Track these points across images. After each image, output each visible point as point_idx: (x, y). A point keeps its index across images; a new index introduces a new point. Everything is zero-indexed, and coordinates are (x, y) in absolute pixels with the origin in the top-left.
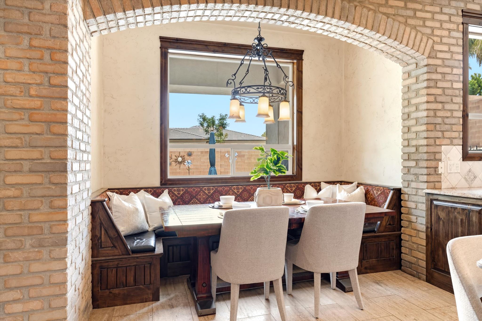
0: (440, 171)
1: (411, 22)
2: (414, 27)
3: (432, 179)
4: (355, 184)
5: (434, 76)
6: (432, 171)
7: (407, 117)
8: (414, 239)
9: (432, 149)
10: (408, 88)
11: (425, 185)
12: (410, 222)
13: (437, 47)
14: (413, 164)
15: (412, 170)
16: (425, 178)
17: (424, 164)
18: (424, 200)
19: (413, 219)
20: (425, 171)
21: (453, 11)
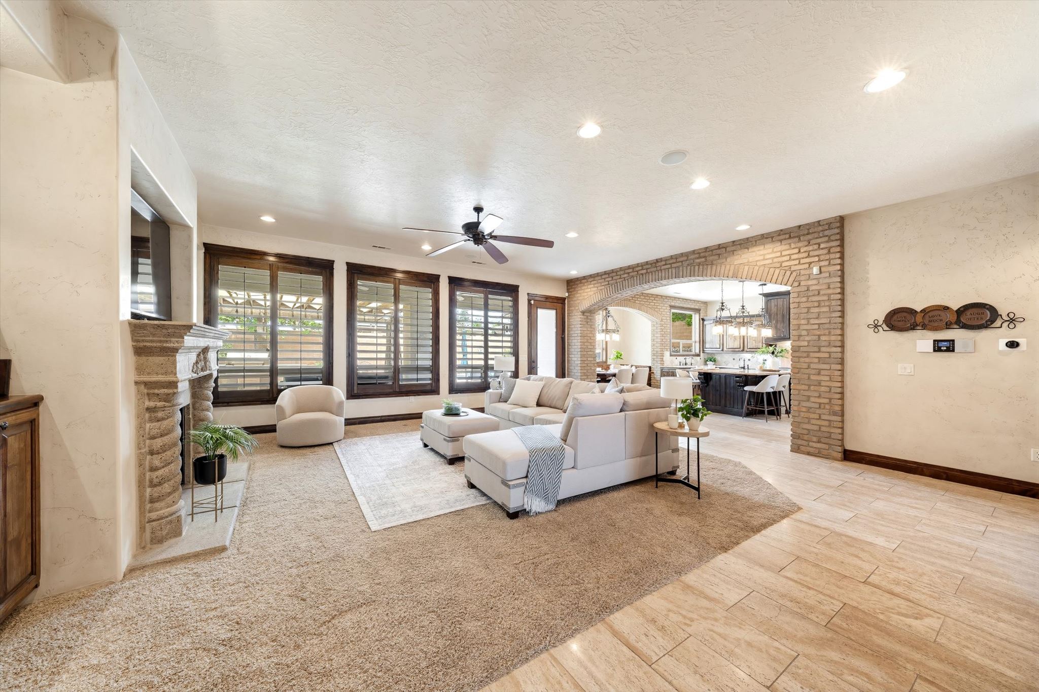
0: (664, 360)
1: (656, 310)
2: (657, 312)
3: (662, 362)
4: (630, 365)
5: (662, 328)
6: (661, 360)
7: (653, 340)
8: (656, 384)
9: (661, 352)
10: (653, 331)
11: (659, 365)
12: (654, 378)
13: (663, 318)
14: (655, 357)
15: (655, 360)
16: (660, 362)
17: (659, 357)
18: (660, 369)
19: (655, 376)
20: (660, 360)
21: (667, 305)
